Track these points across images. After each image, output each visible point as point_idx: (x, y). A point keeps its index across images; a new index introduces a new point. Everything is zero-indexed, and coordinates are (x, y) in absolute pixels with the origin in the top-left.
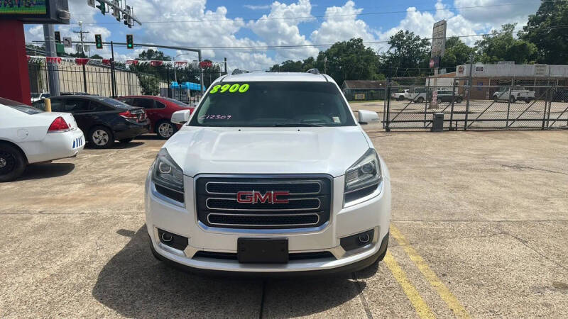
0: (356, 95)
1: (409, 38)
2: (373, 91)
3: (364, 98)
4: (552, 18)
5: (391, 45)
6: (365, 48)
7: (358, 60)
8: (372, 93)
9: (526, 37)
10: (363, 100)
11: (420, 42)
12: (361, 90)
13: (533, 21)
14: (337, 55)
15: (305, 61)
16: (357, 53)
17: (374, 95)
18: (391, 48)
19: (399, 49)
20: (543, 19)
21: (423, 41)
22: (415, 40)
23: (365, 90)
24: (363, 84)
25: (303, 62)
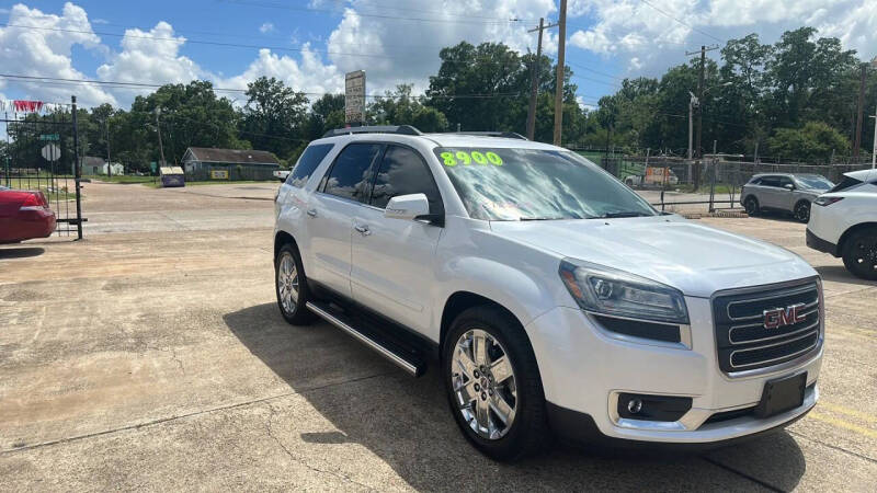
0: (213, 172)
1: (276, 90)
2: (241, 167)
3: (226, 176)
4: (456, 82)
5: (249, 97)
6: (218, 98)
7: (209, 117)
8: (239, 170)
9: (428, 104)
10: (226, 180)
11: (294, 96)
12: (221, 164)
13: (436, 84)
14: (170, 104)
15: (96, 111)
16: (204, 104)
17: (242, 173)
18: (250, 101)
19: (263, 105)
20: (446, 83)
21: (297, 95)
22: (285, 93)
23: (227, 165)
24: (221, 154)
25: (91, 112)
